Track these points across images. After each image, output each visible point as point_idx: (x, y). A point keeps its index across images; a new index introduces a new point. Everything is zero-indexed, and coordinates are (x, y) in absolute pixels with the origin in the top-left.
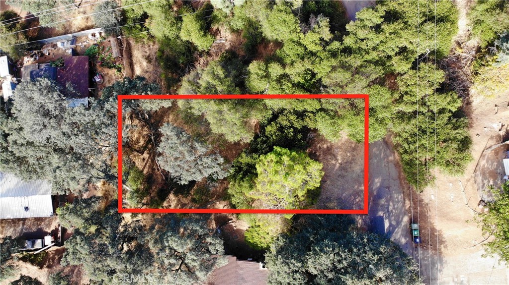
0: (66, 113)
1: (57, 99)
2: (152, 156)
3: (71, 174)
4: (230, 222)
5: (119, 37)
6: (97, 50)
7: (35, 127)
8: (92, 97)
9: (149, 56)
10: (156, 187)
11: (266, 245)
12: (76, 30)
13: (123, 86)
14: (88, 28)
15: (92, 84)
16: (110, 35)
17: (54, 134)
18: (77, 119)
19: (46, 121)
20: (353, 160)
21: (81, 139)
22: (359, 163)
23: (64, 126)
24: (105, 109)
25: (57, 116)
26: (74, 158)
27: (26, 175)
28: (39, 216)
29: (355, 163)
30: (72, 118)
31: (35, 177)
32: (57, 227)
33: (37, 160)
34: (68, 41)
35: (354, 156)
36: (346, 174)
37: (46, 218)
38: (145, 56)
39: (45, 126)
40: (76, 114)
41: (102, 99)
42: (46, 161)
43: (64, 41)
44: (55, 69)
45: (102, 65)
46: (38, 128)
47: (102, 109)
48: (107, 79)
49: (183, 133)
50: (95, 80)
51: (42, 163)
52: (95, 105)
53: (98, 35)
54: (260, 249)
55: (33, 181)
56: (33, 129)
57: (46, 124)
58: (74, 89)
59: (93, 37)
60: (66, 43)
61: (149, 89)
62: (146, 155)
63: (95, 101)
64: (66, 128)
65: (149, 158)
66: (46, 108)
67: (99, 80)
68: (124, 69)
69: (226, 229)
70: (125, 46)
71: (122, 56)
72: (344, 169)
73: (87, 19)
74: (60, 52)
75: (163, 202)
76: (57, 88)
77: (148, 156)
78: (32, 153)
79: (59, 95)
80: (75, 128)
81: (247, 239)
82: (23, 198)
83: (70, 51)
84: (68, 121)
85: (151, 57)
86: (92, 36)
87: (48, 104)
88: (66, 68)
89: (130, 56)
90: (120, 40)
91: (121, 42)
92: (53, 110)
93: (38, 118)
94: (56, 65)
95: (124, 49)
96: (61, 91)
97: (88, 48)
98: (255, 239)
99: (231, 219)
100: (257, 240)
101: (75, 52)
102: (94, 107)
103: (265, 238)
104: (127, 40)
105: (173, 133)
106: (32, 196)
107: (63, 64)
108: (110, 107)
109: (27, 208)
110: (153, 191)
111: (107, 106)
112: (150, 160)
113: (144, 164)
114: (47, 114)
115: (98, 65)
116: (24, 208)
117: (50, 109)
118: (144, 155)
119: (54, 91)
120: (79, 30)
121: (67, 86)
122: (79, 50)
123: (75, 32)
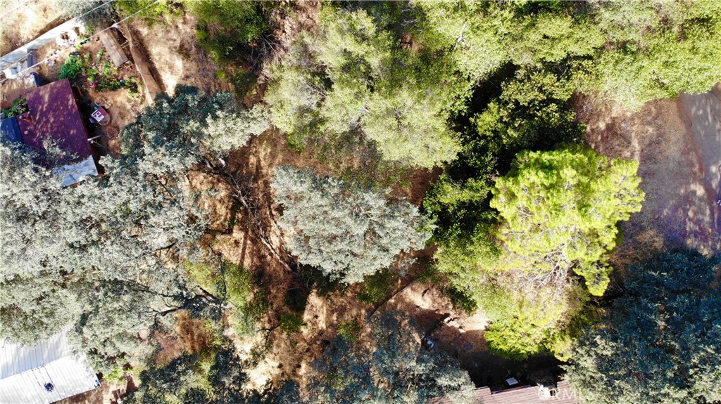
0: (63, 203)
1: (33, 179)
2: (250, 233)
3: (116, 328)
4: (446, 320)
5: (115, 25)
6: (79, 62)
7: (9, 249)
8: (104, 155)
9: (182, 46)
10: (278, 289)
11: (536, 346)
12: (31, 38)
13: (160, 113)
14: (52, 26)
15: (92, 128)
16: (96, 26)
17: (52, 250)
18: (90, 209)
19: (27, 229)
20: (660, 135)
21: (113, 251)
22: (673, 138)
23: (67, 232)
24: (141, 174)
25: (44, 213)
26: (110, 294)
27: (25, 335)
28: (75, 394)
29: (665, 140)
30: (77, 211)
31: (43, 335)
32: (114, 400)
33: (38, 304)
34: (22, 62)
35: (659, 127)
36: (656, 167)
37: (89, 393)
38: (176, 48)
39: (28, 241)
40: (85, 200)
41: (125, 153)
42: (54, 301)
43: (14, 65)
44: (15, 120)
45: (98, 88)
46: (16, 249)
47: (134, 174)
48: (116, 112)
49: (330, 180)
50: (94, 120)
51: (49, 306)
52: (118, 170)
53: (73, 35)
54: (526, 357)
55: (43, 341)
56: (8, 254)
57: (28, 237)
58: (62, 147)
59: (66, 40)
60: (19, 68)
61: (216, 106)
62: (238, 235)
63: (113, 162)
64: (74, 236)
65: (245, 238)
66: (19, 204)
67: (103, 117)
68: (142, 84)
69: (443, 336)
70: (129, 39)
71: (132, 61)
72: (650, 159)
73: (45, 10)
74: (15, 87)
75: (303, 313)
76: (27, 157)
77: (242, 234)
78: (23, 295)
79: (36, 170)
80: (91, 228)
81: (493, 345)
82: (36, 371)
83: (31, 81)
84: (70, 218)
85: (187, 46)
86: (63, 38)
87: (20, 195)
88: (34, 113)
89: (146, 57)
90: (118, 30)
91: (119, 33)
92: (34, 205)
93: (8, 231)
94: (15, 113)
95: (131, 45)
96: (36, 161)
97: (63, 63)
98: (510, 341)
99: (447, 315)
100: (514, 342)
101: (41, 80)
102: (117, 175)
103: (529, 335)
104: (130, 27)
105: (306, 186)
106: (51, 363)
107: (27, 106)
108: (150, 166)
109: (49, 387)
110: (275, 297)
111: (144, 166)
112: (249, 242)
113: (240, 251)
114: (22, 216)
115: (91, 92)
116: (44, 388)
117: (27, 205)
118: (234, 235)
119: (24, 164)
120: (36, 34)
121: (46, 147)
122: (46, 72)
123: (29, 41)
